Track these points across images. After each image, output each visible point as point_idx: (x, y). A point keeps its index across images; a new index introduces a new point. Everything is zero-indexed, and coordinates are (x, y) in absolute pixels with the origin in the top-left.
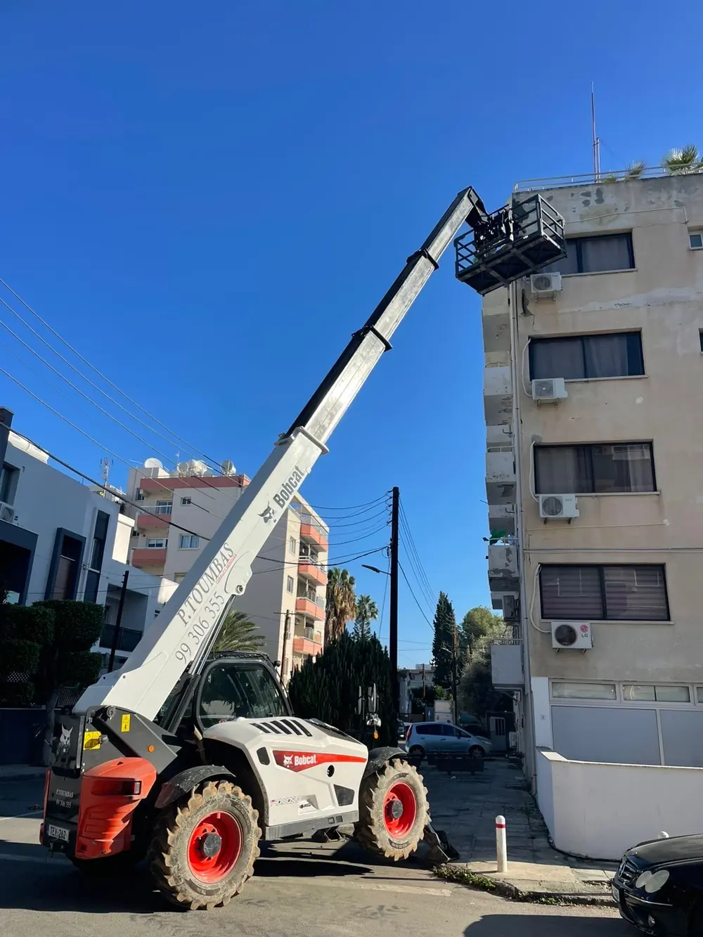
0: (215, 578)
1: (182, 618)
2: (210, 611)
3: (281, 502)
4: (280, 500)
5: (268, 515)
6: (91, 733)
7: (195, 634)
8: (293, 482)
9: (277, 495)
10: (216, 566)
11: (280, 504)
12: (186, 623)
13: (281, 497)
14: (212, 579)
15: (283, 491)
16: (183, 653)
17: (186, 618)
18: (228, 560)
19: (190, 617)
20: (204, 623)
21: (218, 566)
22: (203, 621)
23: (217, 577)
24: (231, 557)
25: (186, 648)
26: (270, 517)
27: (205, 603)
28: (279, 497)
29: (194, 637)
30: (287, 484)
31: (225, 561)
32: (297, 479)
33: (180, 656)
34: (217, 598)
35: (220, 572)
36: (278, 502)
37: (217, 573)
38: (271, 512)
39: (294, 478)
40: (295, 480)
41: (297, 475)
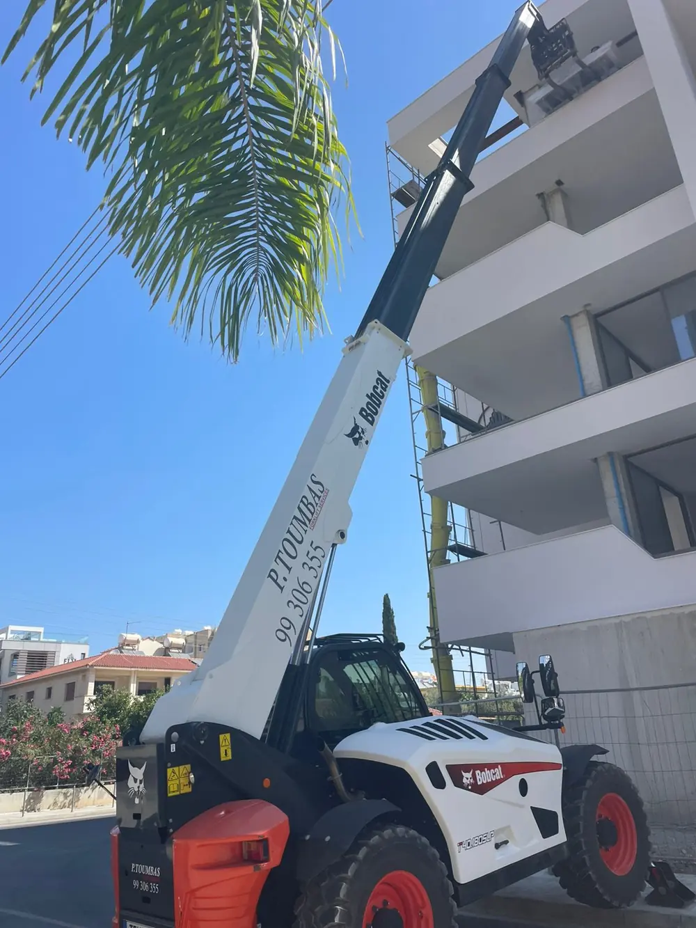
0: (307, 522)
1: (275, 581)
2: (310, 568)
3: (369, 417)
4: (368, 415)
5: (357, 436)
6: (176, 769)
7: (296, 602)
8: (378, 391)
9: (363, 409)
10: (306, 506)
11: (368, 421)
12: (282, 589)
13: (369, 412)
14: (305, 524)
15: (368, 403)
16: (285, 630)
17: (280, 581)
18: (319, 497)
19: (285, 579)
20: (305, 586)
21: (309, 506)
22: (303, 583)
23: (309, 521)
24: (322, 492)
25: (287, 625)
26: (361, 438)
27: (302, 558)
28: (366, 411)
29: (296, 606)
30: (371, 394)
31: (316, 498)
32: (382, 387)
33: (282, 636)
34: (315, 549)
35: (312, 514)
36: (365, 417)
37: (309, 515)
38: (360, 430)
39: (379, 386)
40: (380, 389)
41: (382, 382)
